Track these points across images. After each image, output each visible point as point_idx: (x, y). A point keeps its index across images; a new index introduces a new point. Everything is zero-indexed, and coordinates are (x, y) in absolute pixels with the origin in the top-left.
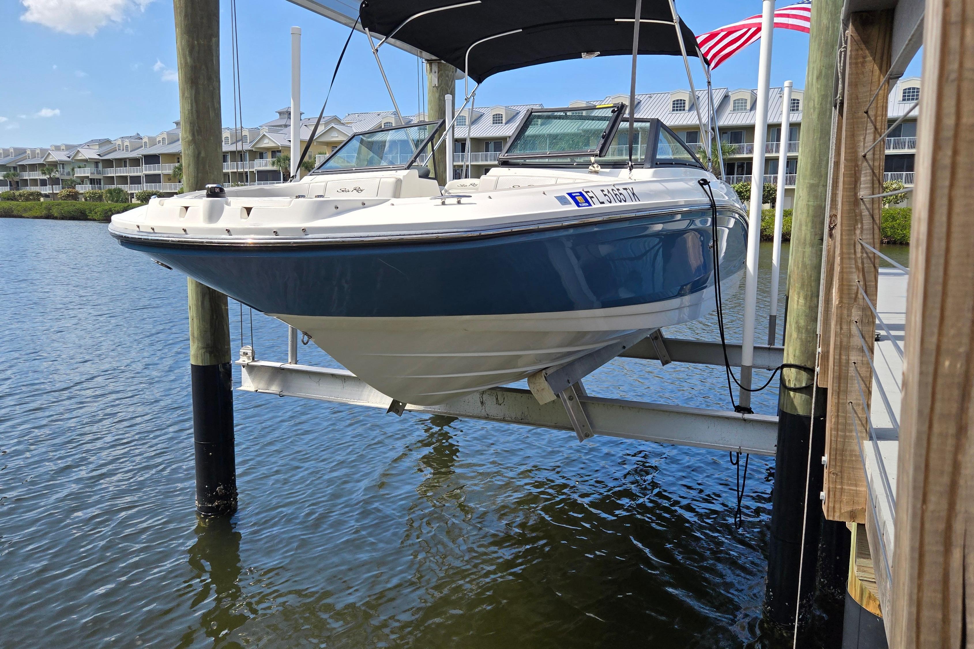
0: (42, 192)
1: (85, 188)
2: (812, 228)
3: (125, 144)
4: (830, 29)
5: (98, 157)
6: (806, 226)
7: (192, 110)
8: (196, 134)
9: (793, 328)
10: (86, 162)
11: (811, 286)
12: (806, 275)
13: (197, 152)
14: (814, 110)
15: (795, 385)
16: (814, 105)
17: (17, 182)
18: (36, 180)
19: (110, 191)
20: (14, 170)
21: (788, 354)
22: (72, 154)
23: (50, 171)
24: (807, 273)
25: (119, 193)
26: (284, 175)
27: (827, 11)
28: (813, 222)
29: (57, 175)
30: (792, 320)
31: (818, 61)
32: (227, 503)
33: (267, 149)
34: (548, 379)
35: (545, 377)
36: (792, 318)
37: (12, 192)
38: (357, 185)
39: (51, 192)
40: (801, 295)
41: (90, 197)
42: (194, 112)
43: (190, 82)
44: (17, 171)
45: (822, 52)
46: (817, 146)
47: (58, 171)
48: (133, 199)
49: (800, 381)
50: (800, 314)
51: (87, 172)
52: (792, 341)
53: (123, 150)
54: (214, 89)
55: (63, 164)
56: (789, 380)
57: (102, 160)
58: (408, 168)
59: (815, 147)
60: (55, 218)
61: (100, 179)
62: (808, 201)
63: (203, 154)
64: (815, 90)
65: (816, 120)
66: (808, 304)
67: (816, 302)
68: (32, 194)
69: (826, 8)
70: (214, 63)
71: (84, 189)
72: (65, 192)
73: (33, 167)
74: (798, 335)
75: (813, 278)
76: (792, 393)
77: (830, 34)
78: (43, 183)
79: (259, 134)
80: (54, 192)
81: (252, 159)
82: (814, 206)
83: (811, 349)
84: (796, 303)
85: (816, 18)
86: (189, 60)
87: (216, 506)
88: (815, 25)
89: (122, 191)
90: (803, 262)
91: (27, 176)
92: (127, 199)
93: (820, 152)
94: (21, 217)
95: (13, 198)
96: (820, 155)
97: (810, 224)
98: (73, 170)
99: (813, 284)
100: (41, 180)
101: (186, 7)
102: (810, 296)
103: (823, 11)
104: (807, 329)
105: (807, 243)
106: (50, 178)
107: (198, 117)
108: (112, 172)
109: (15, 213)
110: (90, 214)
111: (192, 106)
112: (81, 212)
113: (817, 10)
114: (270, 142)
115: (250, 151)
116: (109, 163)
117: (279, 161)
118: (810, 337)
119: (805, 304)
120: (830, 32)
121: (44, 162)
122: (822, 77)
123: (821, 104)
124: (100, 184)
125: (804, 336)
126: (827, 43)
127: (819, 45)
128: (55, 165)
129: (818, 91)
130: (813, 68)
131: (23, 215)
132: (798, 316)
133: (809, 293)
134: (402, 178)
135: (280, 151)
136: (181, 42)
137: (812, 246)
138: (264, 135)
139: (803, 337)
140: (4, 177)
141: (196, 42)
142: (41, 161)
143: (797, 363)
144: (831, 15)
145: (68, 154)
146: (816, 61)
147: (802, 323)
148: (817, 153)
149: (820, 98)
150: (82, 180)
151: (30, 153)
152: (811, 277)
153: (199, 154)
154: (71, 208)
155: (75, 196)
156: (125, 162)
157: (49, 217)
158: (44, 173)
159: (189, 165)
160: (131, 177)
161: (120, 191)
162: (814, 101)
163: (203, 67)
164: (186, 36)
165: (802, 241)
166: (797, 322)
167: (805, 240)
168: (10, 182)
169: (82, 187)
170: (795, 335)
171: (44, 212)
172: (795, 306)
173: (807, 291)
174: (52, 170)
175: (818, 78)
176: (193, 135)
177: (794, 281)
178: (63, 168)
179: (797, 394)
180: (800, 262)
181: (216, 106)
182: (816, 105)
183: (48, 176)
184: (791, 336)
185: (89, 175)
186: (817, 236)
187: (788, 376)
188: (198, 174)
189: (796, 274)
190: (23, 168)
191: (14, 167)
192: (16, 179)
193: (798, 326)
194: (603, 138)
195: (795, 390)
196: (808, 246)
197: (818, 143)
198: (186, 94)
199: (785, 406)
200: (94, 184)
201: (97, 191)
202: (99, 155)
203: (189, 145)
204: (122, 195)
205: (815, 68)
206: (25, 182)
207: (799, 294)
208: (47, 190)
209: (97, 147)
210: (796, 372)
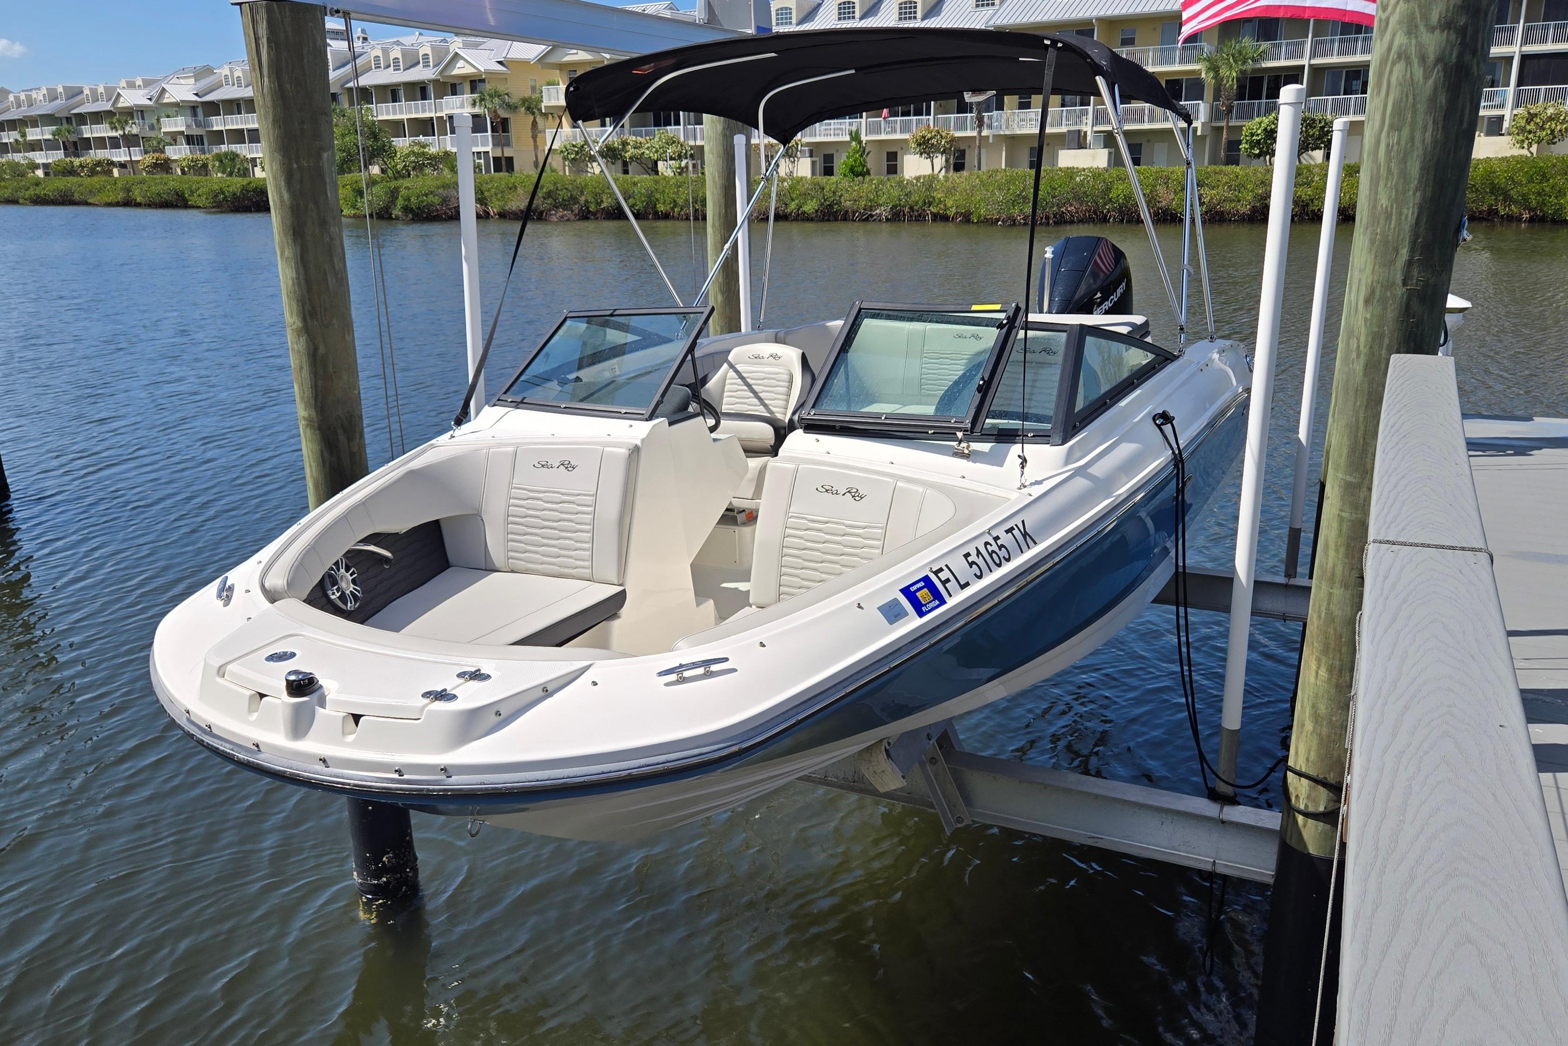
0: (115, 159)
1: (180, 151)
2: (1347, 556)
3: (236, 74)
4: (1394, 217)
5: (195, 98)
6: (1337, 551)
7: (298, 278)
8: (308, 318)
9: (1307, 714)
10: (178, 107)
11: (1340, 651)
12: (1332, 632)
13: (312, 348)
14: (1358, 356)
15: (1306, 806)
16: (1358, 346)
17: (75, 143)
18: (103, 138)
19: (219, 158)
20: (68, 122)
21: (1297, 753)
22: (155, 92)
23: (123, 124)
24: (1335, 630)
25: (234, 159)
26: (492, 123)
27: (1389, 184)
28: (1348, 547)
29: (135, 130)
30: (1306, 699)
31: (1368, 271)
32: (401, 877)
33: (464, 77)
34: (892, 753)
35: (886, 750)
36: (1306, 696)
37: (68, 159)
38: (565, 458)
39: (128, 159)
40: (1323, 665)
41: (189, 167)
42: (303, 282)
43: (291, 232)
44: (72, 124)
45: (1376, 257)
46: (1361, 419)
47: (135, 123)
48: (255, 169)
49: (1315, 801)
50: (1320, 694)
51: (177, 124)
52: (1304, 734)
53: (233, 85)
54: (332, 239)
55: (142, 111)
56: (1297, 797)
57: (203, 103)
58: (650, 418)
59: (1357, 420)
60: (138, 205)
61: (201, 136)
62: (1341, 510)
63: (322, 350)
64: (1361, 322)
65: (1361, 374)
66: (1334, 680)
67: (1348, 678)
68: (99, 163)
69: (1387, 178)
70: (329, 194)
71: (178, 153)
72: (149, 159)
73: (97, 117)
74: (1314, 728)
75: (1344, 640)
76: (1300, 819)
77: (1392, 226)
78: (115, 143)
79: (448, 52)
80: (134, 159)
81: (440, 96)
82: (1350, 521)
83: (1335, 754)
84: (1314, 674)
85: (1368, 192)
86: (286, 196)
87: (385, 882)
88: (1367, 204)
89: (237, 155)
90: (1328, 609)
91: (89, 132)
92: (247, 169)
93: (1365, 430)
94: (86, 204)
95: (70, 171)
96: (1365, 434)
97: (1342, 550)
98: (158, 120)
99: (1344, 649)
100: (110, 138)
101: (274, 107)
102: (1337, 668)
103: (1382, 184)
104: (1331, 720)
105: (1337, 580)
106: (124, 136)
107: (309, 289)
108: (218, 124)
109: (77, 196)
110: (191, 198)
111: (298, 272)
112: (177, 194)
113: (1371, 177)
114: (467, 65)
115: (435, 82)
116: (213, 108)
117: (482, 100)
118: (1335, 733)
119: (1329, 679)
120: (1393, 223)
121: (112, 109)
122: (1375, 300)
123: (1371, 347)
124: (203, 144)
125: (1325, 731)
126: (1386, 242)
127: (1372, 242)
128: (130, 113)
129: (1366, 325)
130: (1360, 281)
131: (89, 201)
132: (1316, 696)
133: (1337, 663)
134: (639, 443)
135: (483, 81)
136: (271, 165)
137: (1346, 586)
138: (456, 54)
139: (1324, 733)
140: (54, 135)
141: (295, 166)
142: (108, 107)
143: (1312, 772)
144: (1397, 193)
145: (147, 94)
146: (1365, 269)
147: (1322, 709)
148: (1360, 433)
149: (1370, 340)
150: (174, 138)
151: (88, 93)
152: (1341, 637)
153: (316, 349)
154: (160, 188)
155: (164, 166)
156: (239, 105)
157: (128, 203)
158: (114, 128)
159: (301, 368)
160: (249, 130)
161: (234, 156)
162: (1358, 339)
163: (311, 206)
164: (278, 157)
165: (1329, 574)
166: (1313, 706)
167: (1333, 574)
168: (63, 142)
169: (175, 150)
170: (1309, 726)
171: (121, 196)
172: (1312, 680)
173: (1333, 659)
174: (126, 122)
175: (1367, 301)
176: (304, 320)
177: (1312, 637)
178: (143, 119)
179: (1309, 820)
180: (1323, 609)
181: (338, 265)
182: (1362, 348)
183: (121, 132)
184: (1303, 725)
185: (183, 129)
186: (1354, 572)
187: (1296, 789)
188: (316, 381)
189: (1316, 626)
190: (82, 119)
191: (67, 118)
192: (72, 138)
193: (1316, 712)
194: (979, 392)
195: (1306, 815)
196: (1337, 585)
197: (1362, 415)
198: (286, 253)
199: (1289, 833)
200: (194, 144)
201: (198, 155)
202: (196, 94)
203: (298, 335)
204: (238, 161)
205: (1363, 282)
206: (87, 144)
207: (1319, 661)
208: (120, 155)
209: (192, 81)
210: (1310, 786)
